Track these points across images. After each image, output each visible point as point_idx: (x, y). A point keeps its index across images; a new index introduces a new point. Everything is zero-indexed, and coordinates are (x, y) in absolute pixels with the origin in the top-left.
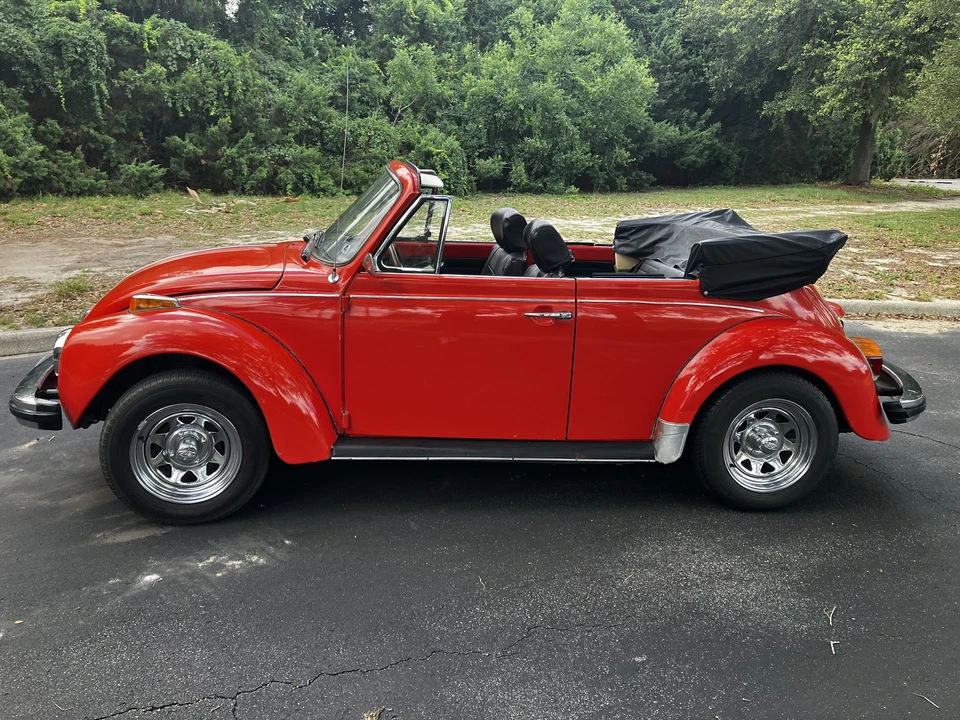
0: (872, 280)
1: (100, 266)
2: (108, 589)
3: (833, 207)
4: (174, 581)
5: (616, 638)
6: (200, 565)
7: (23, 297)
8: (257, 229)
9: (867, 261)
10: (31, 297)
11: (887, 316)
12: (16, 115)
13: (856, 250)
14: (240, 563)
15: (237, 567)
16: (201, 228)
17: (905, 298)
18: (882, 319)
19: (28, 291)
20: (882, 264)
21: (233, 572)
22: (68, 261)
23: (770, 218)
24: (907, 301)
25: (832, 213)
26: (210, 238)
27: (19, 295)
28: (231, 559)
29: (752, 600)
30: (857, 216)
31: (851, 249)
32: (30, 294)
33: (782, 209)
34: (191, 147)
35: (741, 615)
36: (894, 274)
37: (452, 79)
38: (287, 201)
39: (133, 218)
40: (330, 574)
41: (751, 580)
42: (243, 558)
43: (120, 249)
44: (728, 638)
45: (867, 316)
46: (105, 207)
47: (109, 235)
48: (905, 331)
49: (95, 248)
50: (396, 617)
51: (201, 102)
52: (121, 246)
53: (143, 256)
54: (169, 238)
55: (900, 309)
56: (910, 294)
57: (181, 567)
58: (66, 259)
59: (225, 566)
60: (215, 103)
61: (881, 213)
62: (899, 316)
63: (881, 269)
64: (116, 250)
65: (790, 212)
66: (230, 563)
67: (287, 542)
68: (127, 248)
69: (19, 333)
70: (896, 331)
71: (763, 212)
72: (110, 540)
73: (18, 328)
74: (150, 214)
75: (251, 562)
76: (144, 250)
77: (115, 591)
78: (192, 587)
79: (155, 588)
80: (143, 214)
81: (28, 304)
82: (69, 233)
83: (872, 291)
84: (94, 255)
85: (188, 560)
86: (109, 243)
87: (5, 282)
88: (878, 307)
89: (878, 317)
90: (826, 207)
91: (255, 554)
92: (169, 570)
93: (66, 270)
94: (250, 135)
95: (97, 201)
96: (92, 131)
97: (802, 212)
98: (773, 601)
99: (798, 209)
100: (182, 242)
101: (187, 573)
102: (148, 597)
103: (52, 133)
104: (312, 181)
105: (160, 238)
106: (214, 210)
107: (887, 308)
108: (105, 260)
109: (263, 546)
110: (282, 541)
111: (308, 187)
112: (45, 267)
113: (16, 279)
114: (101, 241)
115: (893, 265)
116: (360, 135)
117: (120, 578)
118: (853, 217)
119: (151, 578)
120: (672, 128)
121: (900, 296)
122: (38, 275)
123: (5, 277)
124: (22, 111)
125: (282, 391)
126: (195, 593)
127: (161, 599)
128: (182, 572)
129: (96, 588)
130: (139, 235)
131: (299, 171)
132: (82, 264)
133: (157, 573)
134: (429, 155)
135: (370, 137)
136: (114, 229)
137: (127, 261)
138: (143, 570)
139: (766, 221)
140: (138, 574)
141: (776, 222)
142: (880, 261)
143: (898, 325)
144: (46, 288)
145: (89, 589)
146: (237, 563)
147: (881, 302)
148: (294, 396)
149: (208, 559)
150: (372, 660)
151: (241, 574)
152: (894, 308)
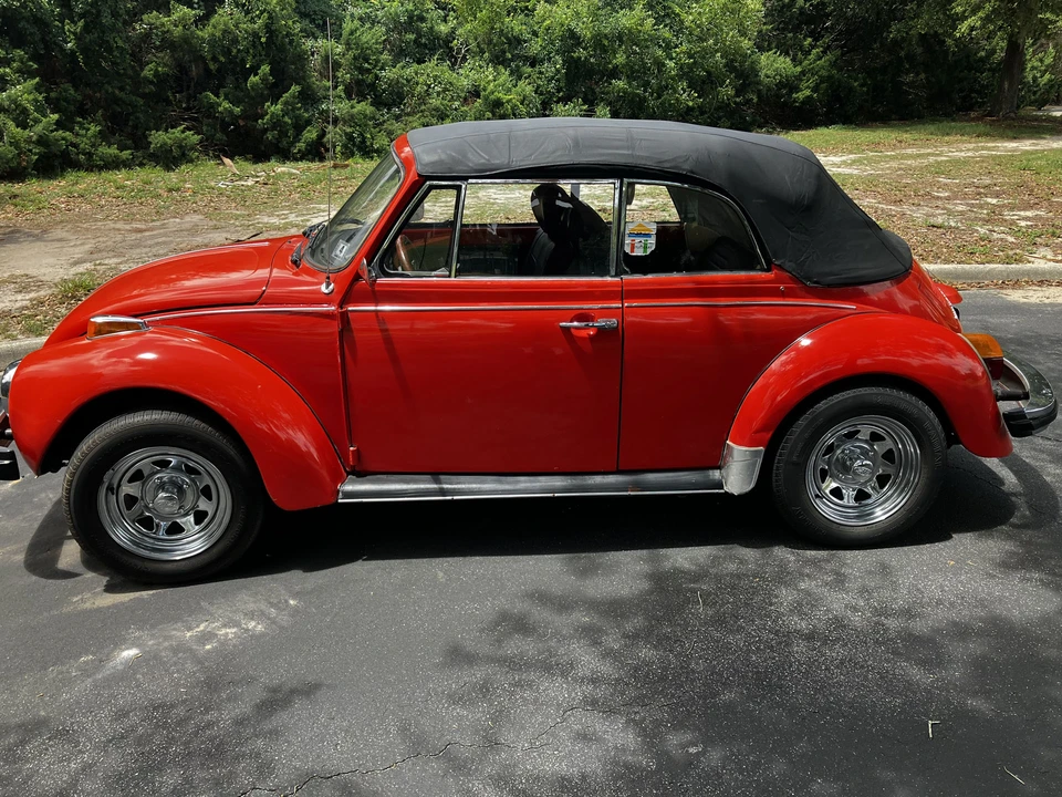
0: (1011, 239)
1: (114, 256)
2: (79, 669)
3: (971, 146)
4: (155, 657)
5: (668, 722)
6: (189, 634)
7: (22, 300)
8: (297, 204)
9: (1008, 215)
10: (31, 300)
11: (1027, 282)
12: (25, 81)
13: (994, 201)
14: (234, 630)
15: (230, 636)
16: (234, 205)
17: (1050, 260)
18: (1021, 287)
19: (29, 292)
20: (1024, 218)
21: (224, 643)
22: (78, 253)
23: (894, 164)
24: (1052, 264)
25: (970, 154)
26: (243, 216)
27: (19, 297)
28: (225, 626)
29: (837, 667)
30: (999, 156)
31: (989, 200)
32: (33, 295)
33: (909, 151)
34: (226, 105)
35: (822, 687)
36: (1039, 232)
37: (523, 11)
38: (335, 167)
39: (158, 196)
40: (337, 643)
41: (838, 639)
42: (237, 624)
43: (139, 235)
44: (804, 719)
45: (1004, 286)
46: (129, 183)
47: (130, 218)
48: (1047, 301)
49: (111, 235)
50: (409, 699)
51: (235, 51)
52: (141, 231)
53: (164, 243)
54: (196, 218)
55: (1044, 273)
56: (1056, 255)
57: (166, 638)
58: (77, 250)
59: (217, 635)
60: (251, 51)
61: (1027, 151)
62: (1041, 283)
63: (1023, 223)
64: (134, 236)
65: (919, 156)
66: (223, 631)
67: (292, 602)
68: (147, 234)
69: (15, 344)
70: (1038, 301)
71: (887, 156)
72: (88, 605)
73: (14, 338)
74: (178, 190)
75: (247, 630)
76: (165, 235)
77: (86, 672)
78: (175, 664)
79: (133, 665)
80: (170, 190)
81: (27, 308)
82: (85, 217)
83: (1011, 253)
84: (109, 243)
85: (175, 629)
86: (128, 227)
87: (4, 282)
88: (1018, 273)
89: (1017, 285)
90: (963, 147)
91: (252, 619)
92: (150, 643)
93: (75, 264)
94: (295, 89)
95: (120, 176)
96: (117, 92)
97: (933, 155)
98: (862, 667)
99: (929, 151)
100: (211, 223)
101: (171, 645)
102: (122, 679)
103: (66, 100)
104: (364, 141)
105: (187, 219)
106: (250, 182)
107: (1028, 273)
108: (121, 250)
109: (263, 607)
110: (286, 601)
111: (360, 149)
112: (52, 260)
113: (17, 277)
114: (119, 225)
115: (1037, 218)
116: (417, 84)
117: (93, 654)
118: (994, 158)
119: (130, 653)
120: (782, 59)
121: (1044, 257)
122: (43, 271)
123: (6, 275)
124: (32, 75)
125: (276, 426)
126: (178, 671)
127: (137, 680)
128: (166, 644)
129: (64, 669)
130: (162, 217)
131: (349, 130)
132: (95, 256)
133: (137, 646)
134: (498, 104)
135: (429, 86)
136: (135, 210)
137: (145, 250)
138: (120, 642)
139: (888, 169)
140: (115, 648)
141: (900, 169)
142: (1022, 213)
143: (1040, 294)
144: (50, 287)
145: (57, 668)
146: (231, 631)
147: (1020, 266)
148: (290, 432)
149: (198, 626)
150: (374, 757)
151: (234, 646)
152: (1036, 272)
